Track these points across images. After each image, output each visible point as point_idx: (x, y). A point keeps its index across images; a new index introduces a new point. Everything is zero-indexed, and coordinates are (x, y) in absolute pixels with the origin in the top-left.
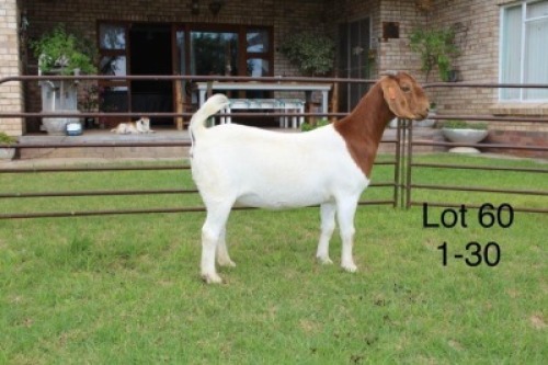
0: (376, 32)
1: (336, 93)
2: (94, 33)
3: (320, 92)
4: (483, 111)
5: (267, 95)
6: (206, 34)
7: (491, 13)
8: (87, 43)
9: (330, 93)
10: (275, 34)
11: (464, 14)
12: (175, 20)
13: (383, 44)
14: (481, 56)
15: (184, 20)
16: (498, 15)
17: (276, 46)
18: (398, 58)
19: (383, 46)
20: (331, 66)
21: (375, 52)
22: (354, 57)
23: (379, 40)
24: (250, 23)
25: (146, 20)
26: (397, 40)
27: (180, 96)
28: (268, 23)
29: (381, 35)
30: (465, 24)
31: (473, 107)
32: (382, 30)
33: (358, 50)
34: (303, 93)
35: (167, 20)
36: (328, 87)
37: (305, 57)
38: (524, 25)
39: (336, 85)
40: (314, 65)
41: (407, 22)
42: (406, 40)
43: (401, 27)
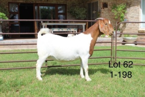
0: (100, 5)
1: (87, 26)
2: (8, 6)
3: (82, 26)
4: (136, 31)
5: (65, 27)
6: (44, 7)
8: (5, 10)
9: (86, 26)
10: (67, 7)
12: (34, 2)
13: (103, 10)
14: (135, 13)
15: (37, 2)
17: (67, 11)
18: (107, 14)
19: (102, 11)
20: (86, 17)
21: (100, 12)
22: (93, 14)
23: (101, 8)
24: (59, 3)
25: (25, 2)
26: (107, 8)
27: (36, 27)
28: (65, 4)
29: (102, 7)
30: (129, 3)
31: (132, 30)
32: (102, 5)
33: (94, 12)
34: (77, 26)
35: (32, 2)
36: (85, 24)
37: (77, 14)
40: (80, 17)
41: (110, 3)
42: (110, 8)
43: (108, 4)
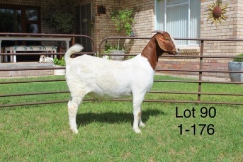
0: (94, 10)
3: (65, 42)
5: (38, 43)
7: (150, 2)
10: (42, 11)
11: (138, 2)
13: (98, 17)
16: (154, 3)
17: (42, 17)
18: (106, 24)
19: (98, 18)
20: (72, 28)
21: (94, 21)
22: (83, 24)
23: (96, 15)
24: (27, 4)
26: (105, 15)
28: (37, 5)
29: (96, 12)
30: (138, 7)
32: (97, 10)
33: (85, 20)
34: (56, 42)
36: (69, 39)
37: (58, 24)
38: (165, 9)
39: (74, 38)
40: (63, 28)
41: (110, 6)
42: (109, 15)
43: (106, 8)
